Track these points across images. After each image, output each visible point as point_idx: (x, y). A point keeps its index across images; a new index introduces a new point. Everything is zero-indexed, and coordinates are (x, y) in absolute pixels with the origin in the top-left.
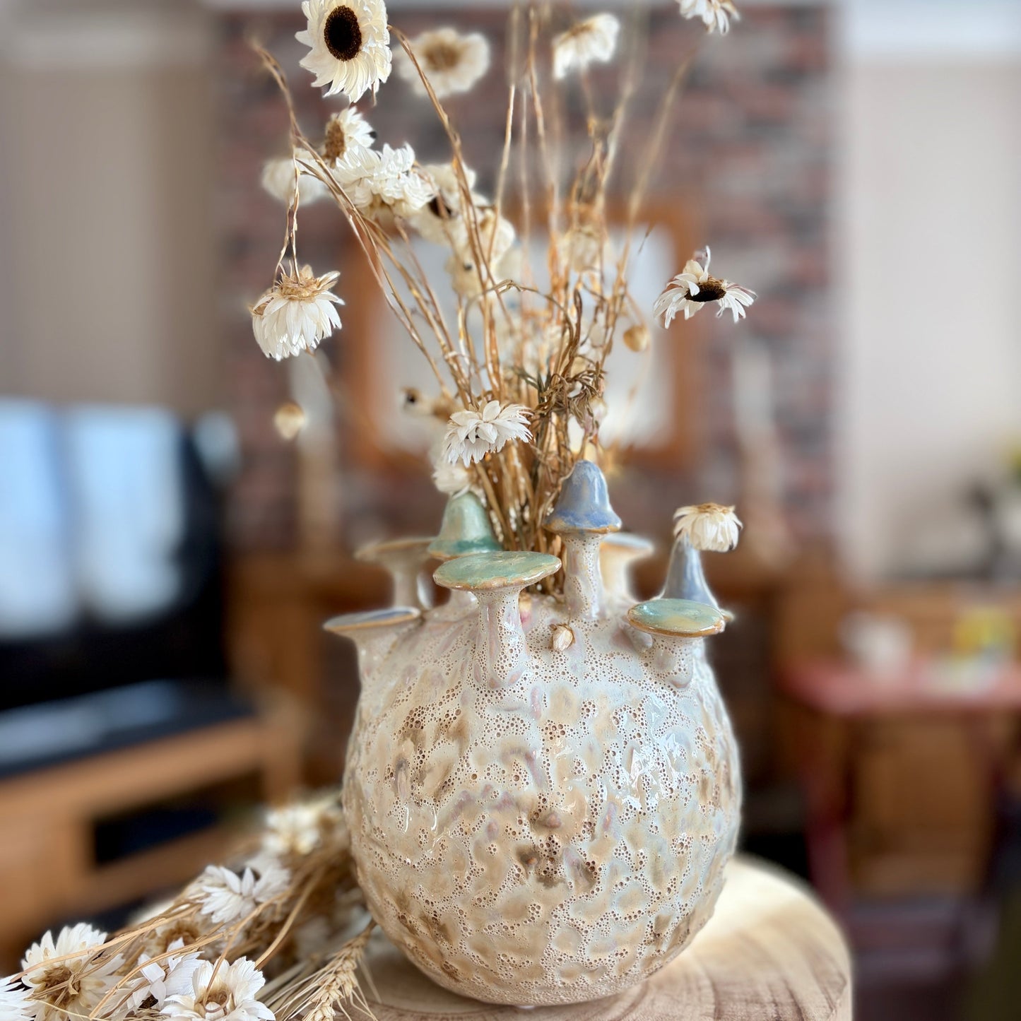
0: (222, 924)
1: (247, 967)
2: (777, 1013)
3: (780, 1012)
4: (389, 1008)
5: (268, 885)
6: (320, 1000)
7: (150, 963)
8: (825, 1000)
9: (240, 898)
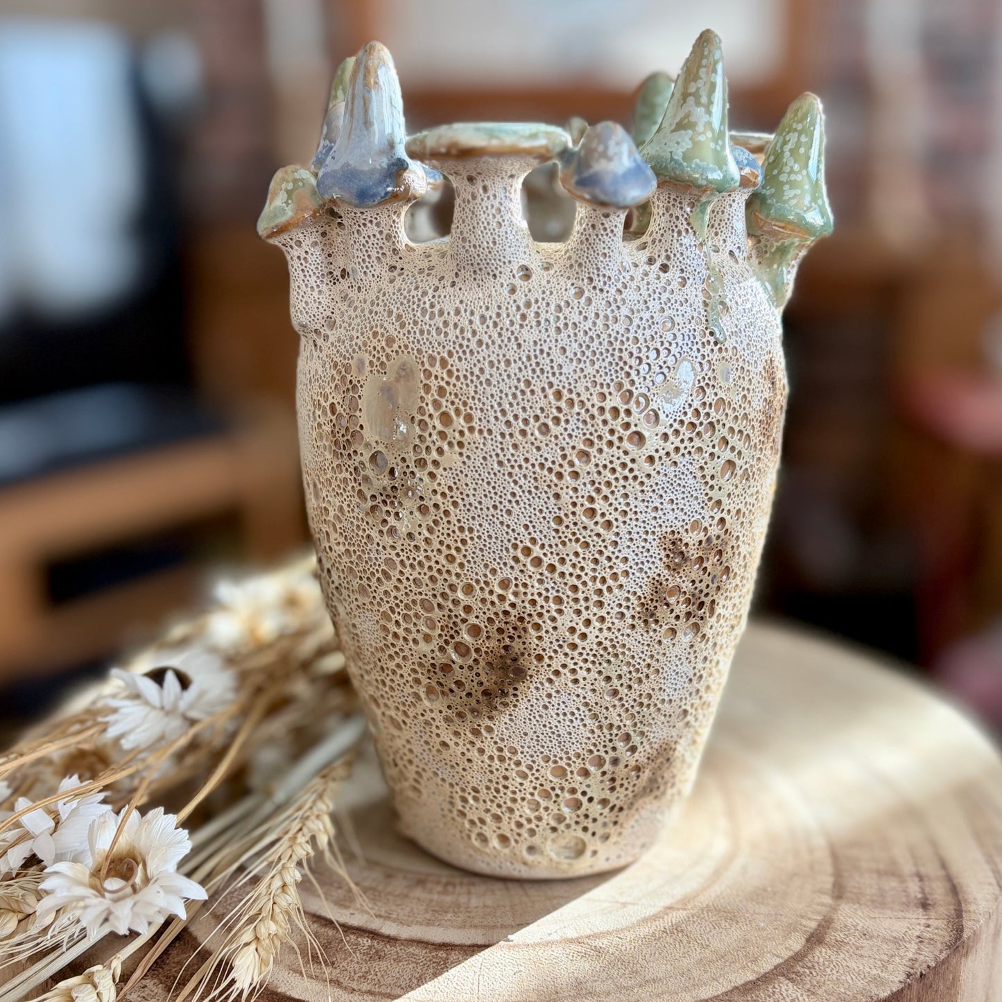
0: (136, 751)
1: (164, 823)
2: (923, 891)
3: (927, 890)
4: (372, 864)
5: (202, 694)
6: (280, 858)
7: (29, 810)
8: (990, 874)
9: (161, 714)
